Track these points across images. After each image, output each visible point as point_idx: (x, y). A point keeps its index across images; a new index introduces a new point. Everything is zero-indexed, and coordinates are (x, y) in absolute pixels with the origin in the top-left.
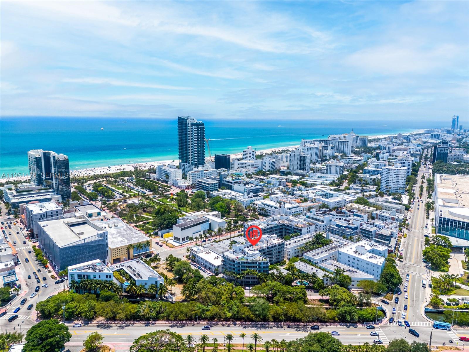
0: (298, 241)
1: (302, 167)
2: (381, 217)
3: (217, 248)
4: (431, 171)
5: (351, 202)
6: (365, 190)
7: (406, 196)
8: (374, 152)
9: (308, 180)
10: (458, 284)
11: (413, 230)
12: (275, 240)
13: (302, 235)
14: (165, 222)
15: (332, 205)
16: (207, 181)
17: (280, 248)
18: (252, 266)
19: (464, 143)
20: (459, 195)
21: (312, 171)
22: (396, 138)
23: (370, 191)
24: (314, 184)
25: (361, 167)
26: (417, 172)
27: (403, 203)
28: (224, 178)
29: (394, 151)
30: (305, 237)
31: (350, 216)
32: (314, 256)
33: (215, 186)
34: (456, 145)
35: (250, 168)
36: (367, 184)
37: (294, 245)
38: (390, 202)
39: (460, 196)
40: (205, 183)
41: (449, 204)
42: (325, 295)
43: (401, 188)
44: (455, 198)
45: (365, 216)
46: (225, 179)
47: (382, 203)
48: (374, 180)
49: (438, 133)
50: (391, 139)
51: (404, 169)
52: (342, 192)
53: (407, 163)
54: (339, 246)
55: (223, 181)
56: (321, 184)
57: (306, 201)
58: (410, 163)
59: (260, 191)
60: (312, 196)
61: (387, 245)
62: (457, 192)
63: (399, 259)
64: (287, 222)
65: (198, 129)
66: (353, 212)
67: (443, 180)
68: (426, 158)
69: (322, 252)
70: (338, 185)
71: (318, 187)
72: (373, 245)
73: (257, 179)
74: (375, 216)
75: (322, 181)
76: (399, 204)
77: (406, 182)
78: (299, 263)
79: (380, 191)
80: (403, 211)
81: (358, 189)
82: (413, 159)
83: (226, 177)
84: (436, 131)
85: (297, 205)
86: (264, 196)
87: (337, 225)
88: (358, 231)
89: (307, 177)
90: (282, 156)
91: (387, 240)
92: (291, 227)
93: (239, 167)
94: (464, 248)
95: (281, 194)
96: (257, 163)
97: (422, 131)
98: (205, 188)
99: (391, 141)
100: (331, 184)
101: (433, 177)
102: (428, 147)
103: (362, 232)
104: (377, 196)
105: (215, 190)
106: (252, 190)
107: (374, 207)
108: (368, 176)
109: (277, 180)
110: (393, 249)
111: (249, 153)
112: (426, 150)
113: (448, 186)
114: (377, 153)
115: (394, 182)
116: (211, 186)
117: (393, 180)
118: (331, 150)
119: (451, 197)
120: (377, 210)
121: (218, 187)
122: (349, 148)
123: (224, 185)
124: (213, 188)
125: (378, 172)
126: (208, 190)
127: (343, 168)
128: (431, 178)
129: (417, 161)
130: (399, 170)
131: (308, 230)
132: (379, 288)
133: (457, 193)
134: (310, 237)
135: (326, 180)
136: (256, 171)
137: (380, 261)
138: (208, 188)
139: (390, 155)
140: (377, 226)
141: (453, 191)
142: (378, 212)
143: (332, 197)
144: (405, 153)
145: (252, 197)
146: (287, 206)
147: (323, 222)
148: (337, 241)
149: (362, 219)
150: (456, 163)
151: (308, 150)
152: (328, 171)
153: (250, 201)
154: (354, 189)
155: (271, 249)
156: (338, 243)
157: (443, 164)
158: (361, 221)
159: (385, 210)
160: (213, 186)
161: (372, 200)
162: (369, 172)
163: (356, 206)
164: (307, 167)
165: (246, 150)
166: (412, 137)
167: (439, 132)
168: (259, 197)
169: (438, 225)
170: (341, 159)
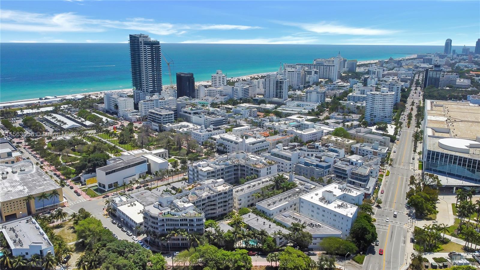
0: (254, 186)
1: (279, 95)
2: (361, 151)
3: (147, 198)
4: (421, 97)
5: (328, 133)
6: (347, 120)
7: (392, 125)
8: (362, 78)
9: (284, 109)
10: (447, 236)
11: (397, 166)
12: (221, 187)
13: (260, 177)
14: (89, 165)
15: (306, 138)
16: (159, 112)
17: (226, 196)
18: (181, 224)
19: (457, 67)
20: (451, 123)
21: (290, 99)
22: (387, 62)
23: (353, 121)
24: (290, 113)
25: (346, 94)
26: (407, 98)
27: (388, 134)
28: (182, 107)
29: (384, 76)
30: (264, 180)
31: (324, 151)
32: (269, 205)
33: (169, 117)
34: (448, 70)
35: (218, 96)
36: (351, 112)
37: (247, 191)
38: (374, 133)
39: (452, 125)
40: (157, 114)
41: (440, 135)
42: (274, 261)
43: (387, 117)
44: (447, 127)
45: (342, 152)
46: (183, 109)
47: (364, 134)
48: (358, 108)
49: (431, 58)
50: (381, 64)
51: (391, 95)
52: (320, 122)
53: (395, 87)
54: (304, 191)
55: (181, 111)
56: (298, 113)
57: (276, 133)
58: (398, 88)
59: (224, 123)
60: (284, 127)
61: (364, 187)
62: (449, 119)
63: (377, 204)
64: (243, 162)
65: (152, 49)
66: (327, 146)
67: (434, 107)
68: (417, 84)
69: (281, 200)
70: (317, 114)
71: (294, 117)
72: (345, 189)
73: (225, 108)
74: (355, 150)
75: (299, 110)
76: (383, 135)
77: (394, 109)
78: (249, 215)
79: (364, 120)
80: (387, 143)
81: (340, 119)
82: (403, 83)
83: (185, 107)
84: (429, 56)
85: (263, 138)
86: (226, 129)
87: (306, 164)
88: (331, 169)
89: (283, 106)
90: (258, 82)
91: (364, 181)
92: (248, 168)
93: (207, 95)
94: (455, 188)
95: (246, 126)
96: (227, 90)
97: (415, 56)
98: (158, 120)
99: (382, 66)
100: (309, 114)
101: (424, 104)
102: (419, 72)
103: (335, 171)
104: (359, 126)
105: (169, 122)
106: (213, 122)
107: (354, 139)
108: (352, 104)
109: (247, 109)
110: (370, 192)
111: (218, 78)
112: (417, 75)
113: (439, 113)
114: (365, 78)
115: (380, 109)
116: (164, 118)
117: (379, 107)
118: (315, 75)
119: (442, 126)
120: (357, 143)
121: (173, 118)
122: (335, 73)
123: (181, 116)
124: (166, 120)
125: (364, 99)
126: (160, 123)
127: (325, 95)
128: (422, 105)
129: (407, 87)
130: (386, 95)
131: (269, 171)
132: (347, 249)
133: (448, 121)
134: (270, 180)
135: (305, 109)
136: (225, 100)
137: (350, 211)
138: (160, 121)
139: (379, 80)
140: (354, 164)
141: (444, 119)
142: (358, 145)
143: (307, 128)
144: (396, 78)
145: (211, 131)
146: (251, 140)
147: (289, 159)
148: (302, 184)
149: (337, 154)
150: (448, 88)
151: (289, 75)
152: (308, 98)
153: (208, 135)
154: (335, 118)
155: (213, 199)
156: (304, 187)
157: (435, 89)
158: (334, 158)
159: (368, 142)
160: (167, 118)
161: (353, 131)
162: (354, 99)
163: (333, 138)
164: (284, 94)
165: (215, 75)
166: (403, 62)
167: (432, 56)
168: (220, 130)
169: (425, 160)
170: (325, 85)
